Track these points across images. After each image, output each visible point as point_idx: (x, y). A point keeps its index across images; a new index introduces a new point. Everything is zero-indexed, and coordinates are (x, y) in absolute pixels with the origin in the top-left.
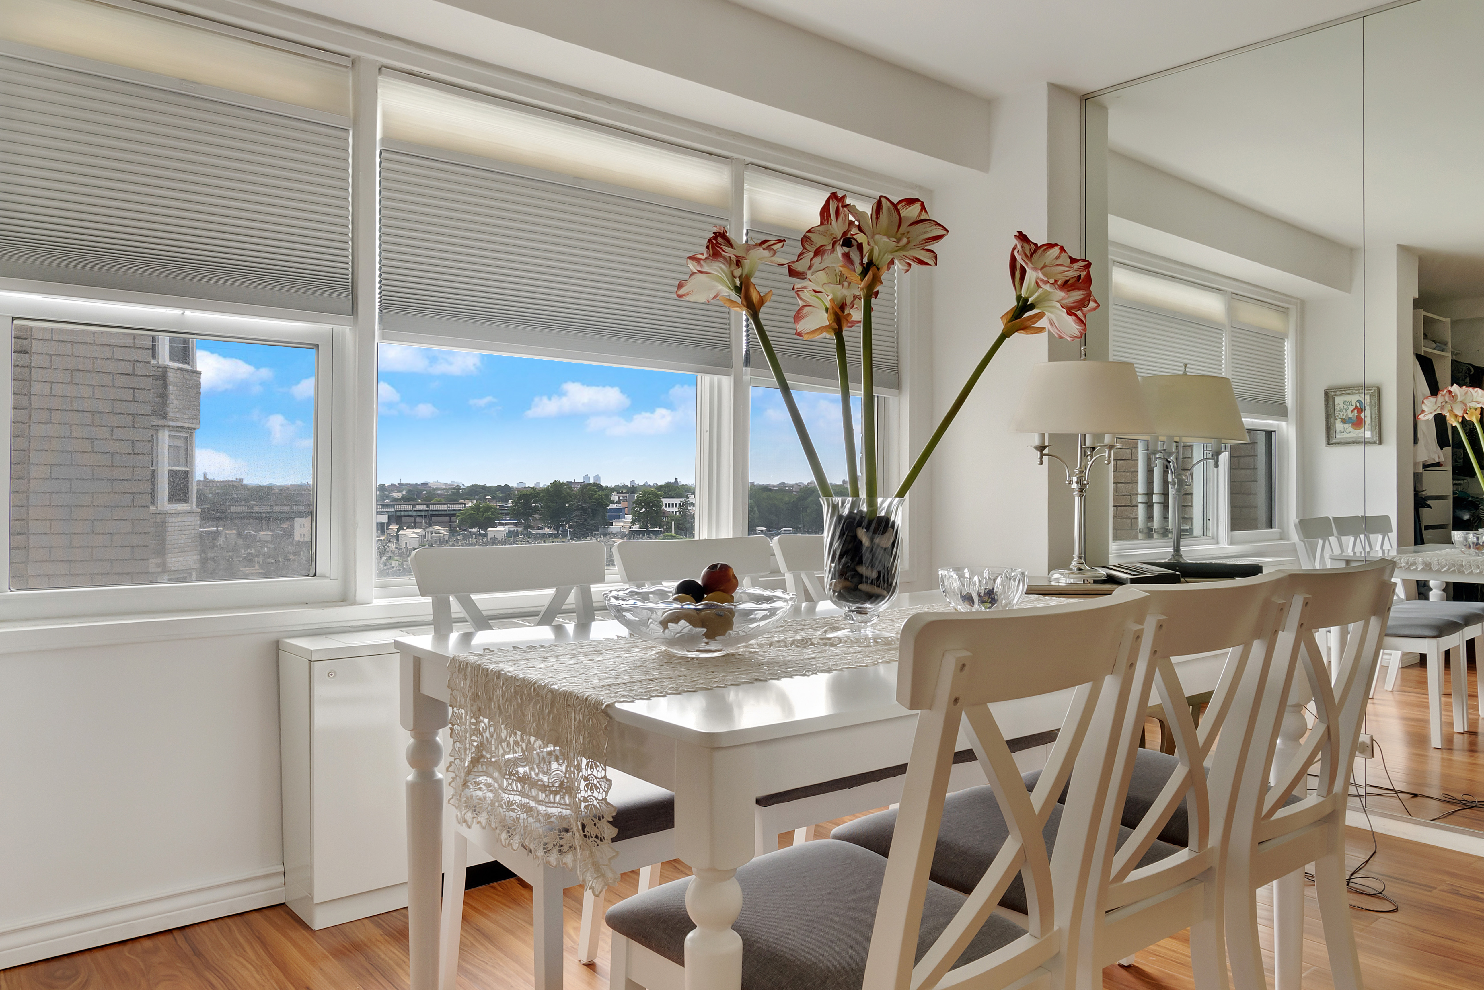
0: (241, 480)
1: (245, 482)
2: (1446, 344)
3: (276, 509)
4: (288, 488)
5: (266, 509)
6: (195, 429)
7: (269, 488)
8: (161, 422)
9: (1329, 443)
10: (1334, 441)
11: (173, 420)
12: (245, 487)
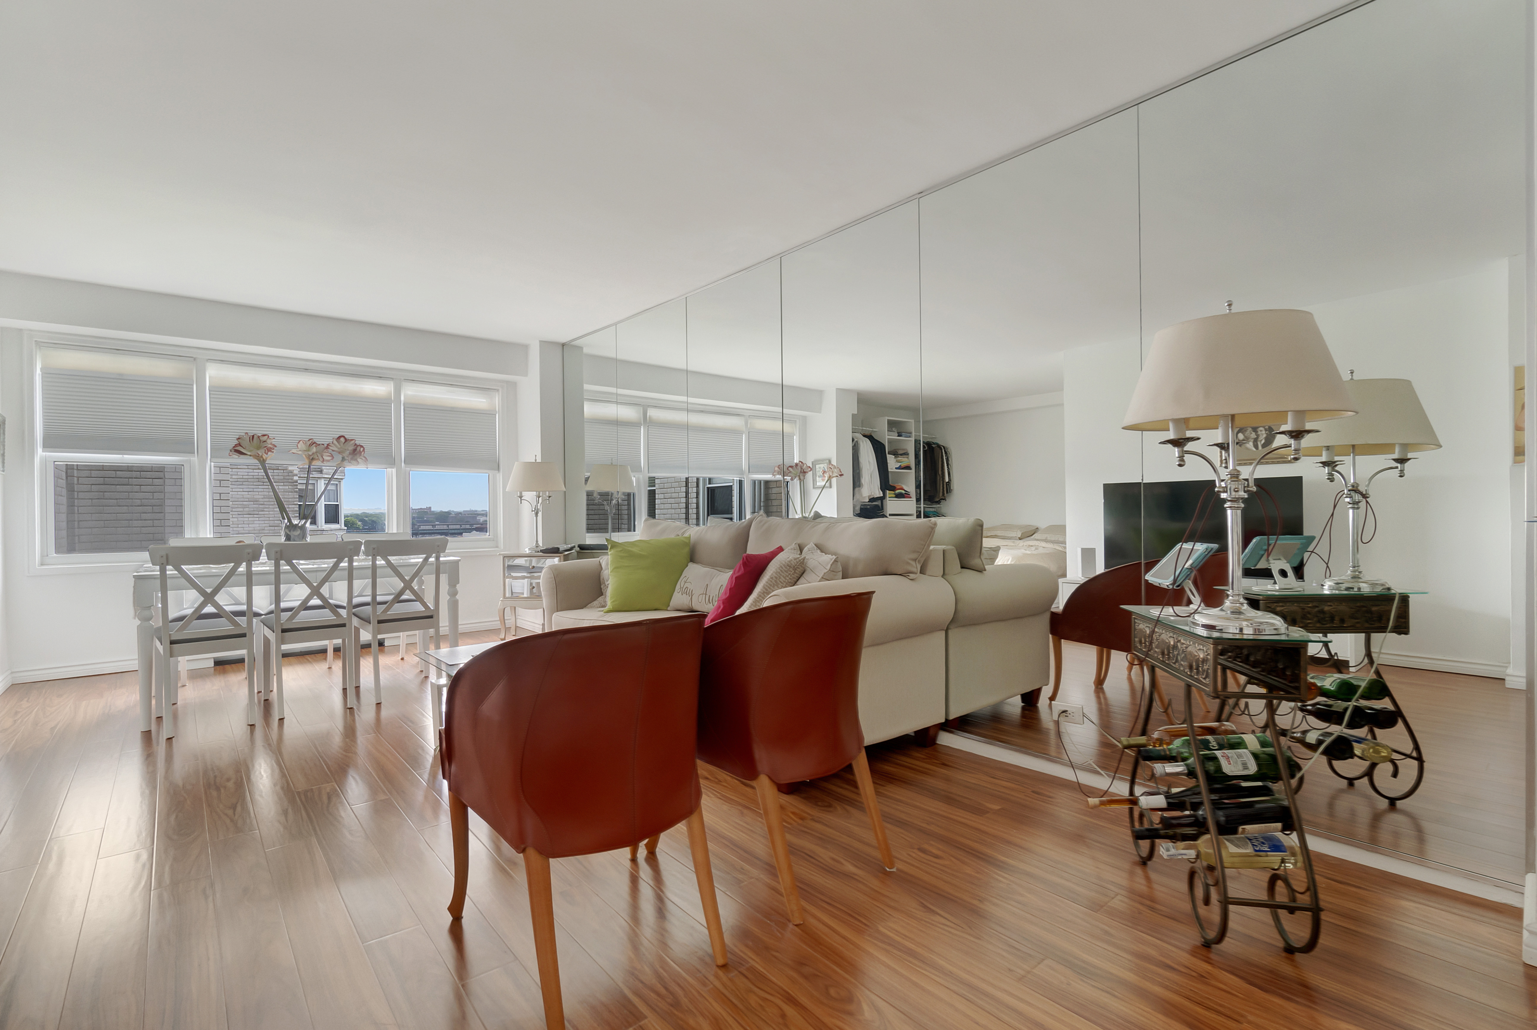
0: (430, 508)
1: (432, 509)
2: (911, 433)
3: (451, 527)
4: (460, 513)
5: (445, 527)
6: (342, 479)
7: (449, 513)
8: (319, 475)
9: (814, 488)
10: (816, 486)
11: (326, 474)
12: (434, 513)
